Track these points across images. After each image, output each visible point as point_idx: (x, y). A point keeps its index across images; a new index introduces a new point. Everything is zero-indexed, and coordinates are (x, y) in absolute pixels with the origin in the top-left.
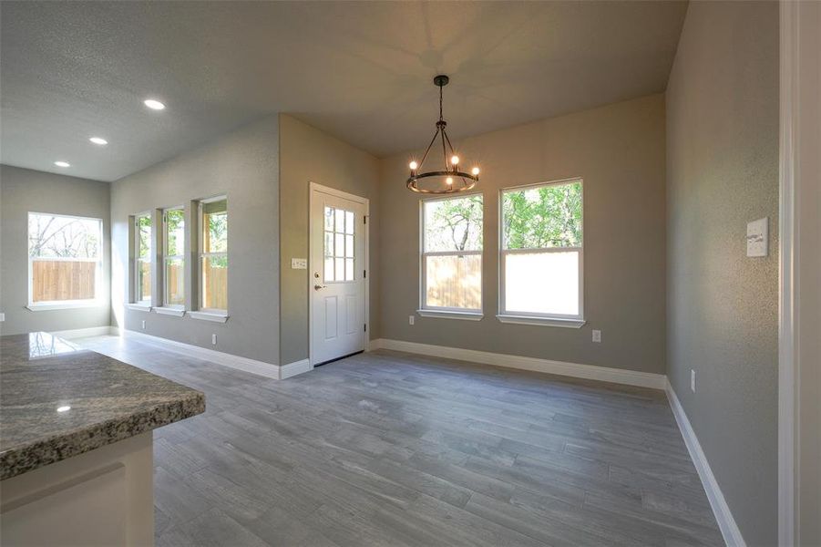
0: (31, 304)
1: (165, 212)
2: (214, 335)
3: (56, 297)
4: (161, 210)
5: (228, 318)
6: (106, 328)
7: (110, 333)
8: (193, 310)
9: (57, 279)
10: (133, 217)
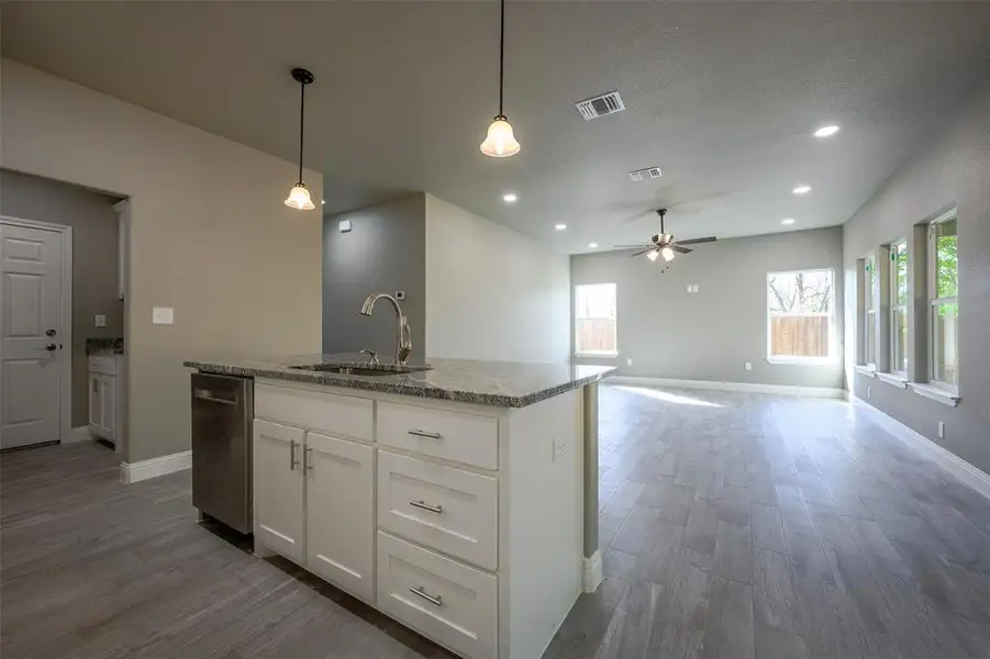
0: (770, 357)
1: (892, 247)
2: (941, 424)
3: (806, 353)
4: (887, 246)
5: (958, 401)
6: (838, 391)
7: (843, 398)
8: (917, 381)
9: (806, 333)
10: (863, 260)
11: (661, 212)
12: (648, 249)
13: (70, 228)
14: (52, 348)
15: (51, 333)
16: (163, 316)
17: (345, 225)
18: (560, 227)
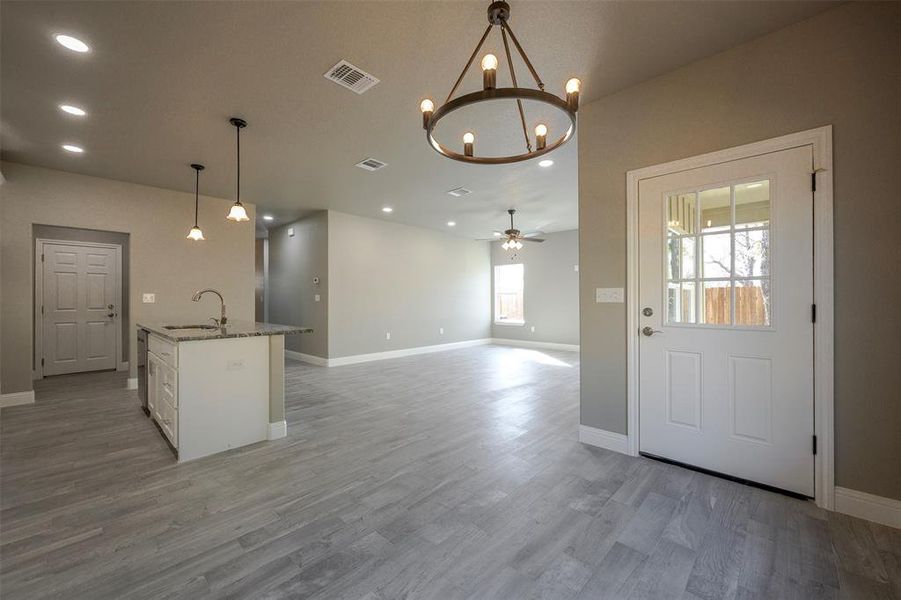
11: (511, 212)
12: (502, 241)
13: (121, 246)
14: (111, 316)
15: (111, 307)
16: (149, 298)
17: (290, 232)
18: (451, 224)
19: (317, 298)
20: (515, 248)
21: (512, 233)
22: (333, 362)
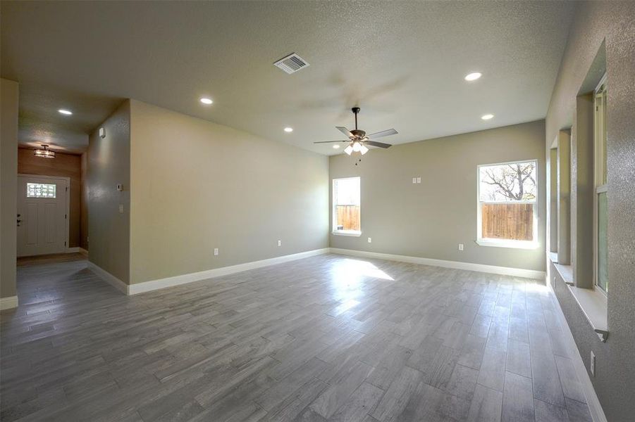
0: (479, 240)
7: (543, 280)
11: (355, 110)
17: (101, 132)
18: (288, 130)
19: (121, 209)
20: (359, 152)
21: (358, 134)
22: (134, 289)
